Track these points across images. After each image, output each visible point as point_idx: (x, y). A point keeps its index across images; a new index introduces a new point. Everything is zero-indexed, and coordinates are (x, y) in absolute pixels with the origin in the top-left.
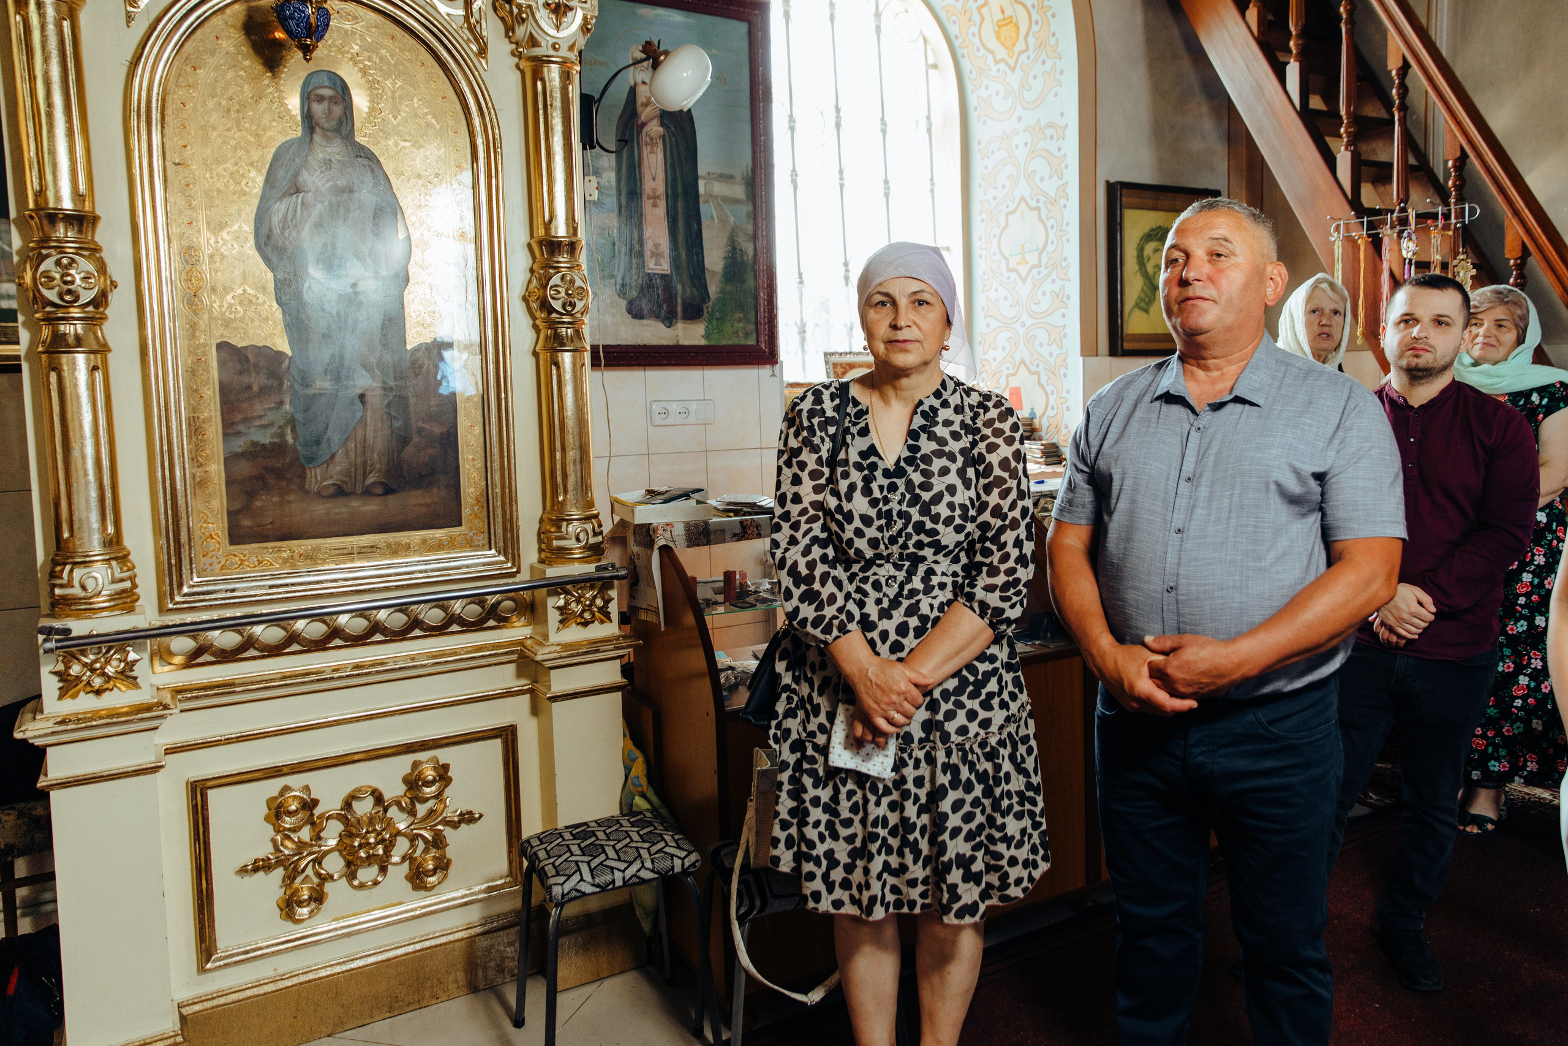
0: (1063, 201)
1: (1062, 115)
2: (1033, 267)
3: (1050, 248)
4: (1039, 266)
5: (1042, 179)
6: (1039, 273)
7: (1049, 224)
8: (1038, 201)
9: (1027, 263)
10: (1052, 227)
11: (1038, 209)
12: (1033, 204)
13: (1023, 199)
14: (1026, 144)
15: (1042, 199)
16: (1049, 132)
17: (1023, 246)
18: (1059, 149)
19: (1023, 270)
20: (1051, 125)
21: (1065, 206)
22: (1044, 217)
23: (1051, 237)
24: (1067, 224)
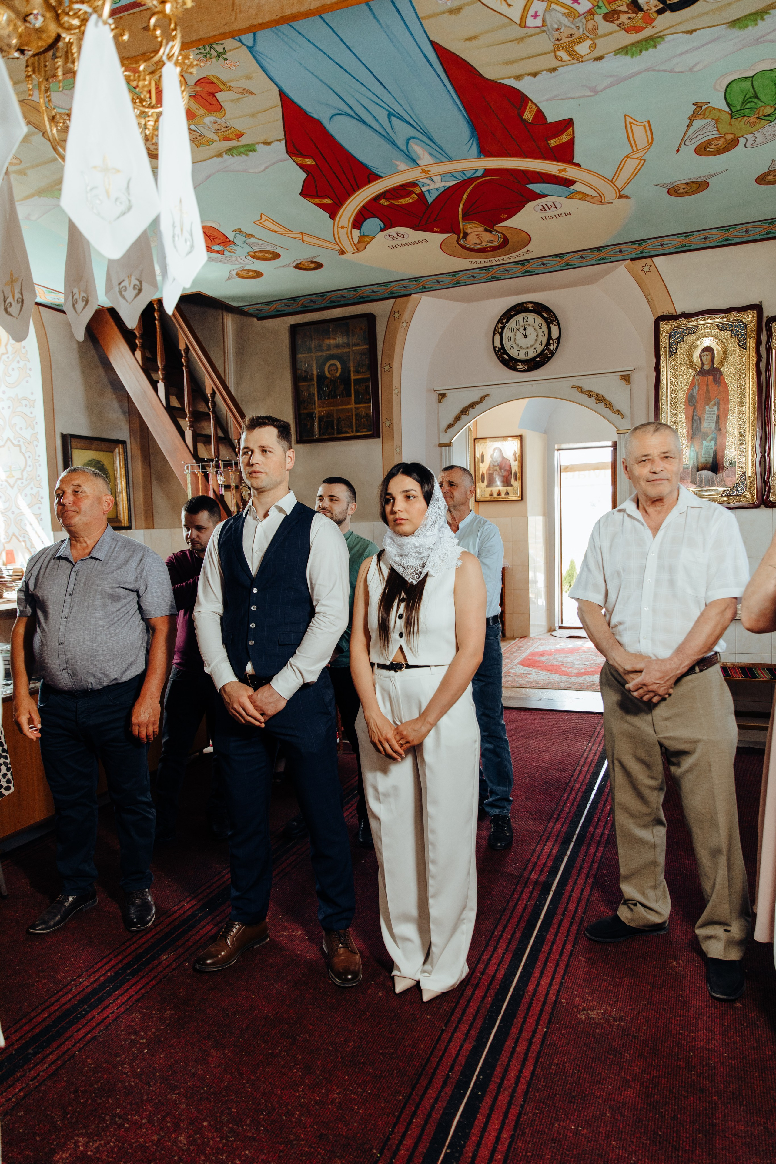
0: (35, 443)
1: (32, 393)
2: (18, 479)
3: (28, 469)
4: (22, 479)
5: (21, 429)
6: (22, 483)
7: (27, 455)
8: (19, 441)
9: (14, 477)
10: (29, 457)
11: (19, 446)
12: (16, 443)
13: (9, 439)
14: (9, 407)
15: (22, 440)
16: (24, 402)
17: (10, 467)
18: (31, 413)
19: (12, 481)
20: (25, 398)
21: (37, 446)
22: (23, 450)
23: (29, 463)
24: (39, 456)
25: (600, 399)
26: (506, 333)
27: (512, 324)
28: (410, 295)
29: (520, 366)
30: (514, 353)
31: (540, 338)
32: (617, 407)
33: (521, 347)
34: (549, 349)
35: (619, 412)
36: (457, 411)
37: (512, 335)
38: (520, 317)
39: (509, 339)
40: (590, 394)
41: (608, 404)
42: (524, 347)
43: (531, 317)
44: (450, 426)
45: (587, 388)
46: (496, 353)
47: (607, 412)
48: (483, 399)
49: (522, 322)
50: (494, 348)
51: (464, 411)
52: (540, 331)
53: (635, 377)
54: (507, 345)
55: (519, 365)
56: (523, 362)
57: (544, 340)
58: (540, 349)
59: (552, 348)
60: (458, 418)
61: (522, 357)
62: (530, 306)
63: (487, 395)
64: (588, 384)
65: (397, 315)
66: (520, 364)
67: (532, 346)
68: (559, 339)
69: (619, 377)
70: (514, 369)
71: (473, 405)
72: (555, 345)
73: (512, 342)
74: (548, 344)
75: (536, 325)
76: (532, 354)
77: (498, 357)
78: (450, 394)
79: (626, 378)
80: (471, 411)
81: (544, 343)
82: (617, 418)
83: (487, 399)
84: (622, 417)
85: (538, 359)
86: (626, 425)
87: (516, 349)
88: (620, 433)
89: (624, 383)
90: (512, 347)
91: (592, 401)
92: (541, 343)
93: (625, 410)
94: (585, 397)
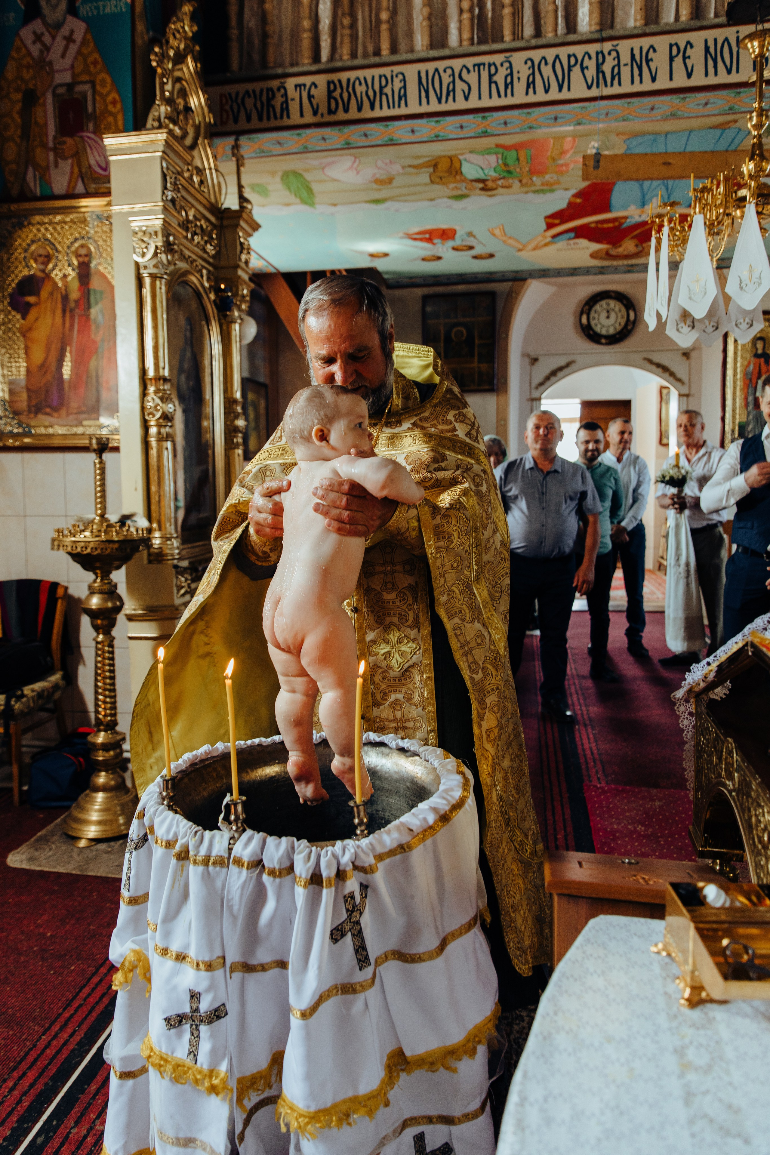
25: (666, 369)
26: (592, 314)
27: (597, 307)
28: (525, 280)
29: (603, 341)
30: (598, 329)
31: (619, 320)
32: (679, 375)
33: (604, 326)
34: (627, 329)
35: (679, 380)
36: (547, 373)
37: (596, 316)
38: (604, 303)
39: (594, 318)
40: (658, 365)
41: (672, 374)
42: (606, 325)
43: (612, 303)
44: (541, 384)
45: (655, 360)
46: (585, 330)
47: (671, 379)
48: (569, 364)
49: (605, 306)
50: (582, 325)
51: (553, 373)
52: (620, 315)
53: (693, 355)
54: (593, 323)
56: (605, 337)
57: (623, 321)
58: (619, 328)
60: (548, 378)
61: (604, 332)
62: (613, 294)
63: (573, 362)
64: (656, 358)
65: (514, 295)
66: (603, 338)
67: (613, 325)
68: (635, 321)
69: (681, 355)
70: (599, 342)
71: (560, 369)
72: (632, 326)
73: (596, 321)
74: (626, 325)
75: (617, 309)
76: (612, 331)
77: (585, 333)
78: (542, 360)
79: (685, 355)
80: (560, 374)
81: (623, 324)
82: (679, 384)
83: (573, 365)
84: (683, 383)
85: (618, 336)
86: (685, 391)
87: (599, 326)
88: (680, 395)
89: (685, 358)
90: (596, 325)
91: (660, 370)
92: (620, 324)
93: (685, 379)
94: (654, 368)
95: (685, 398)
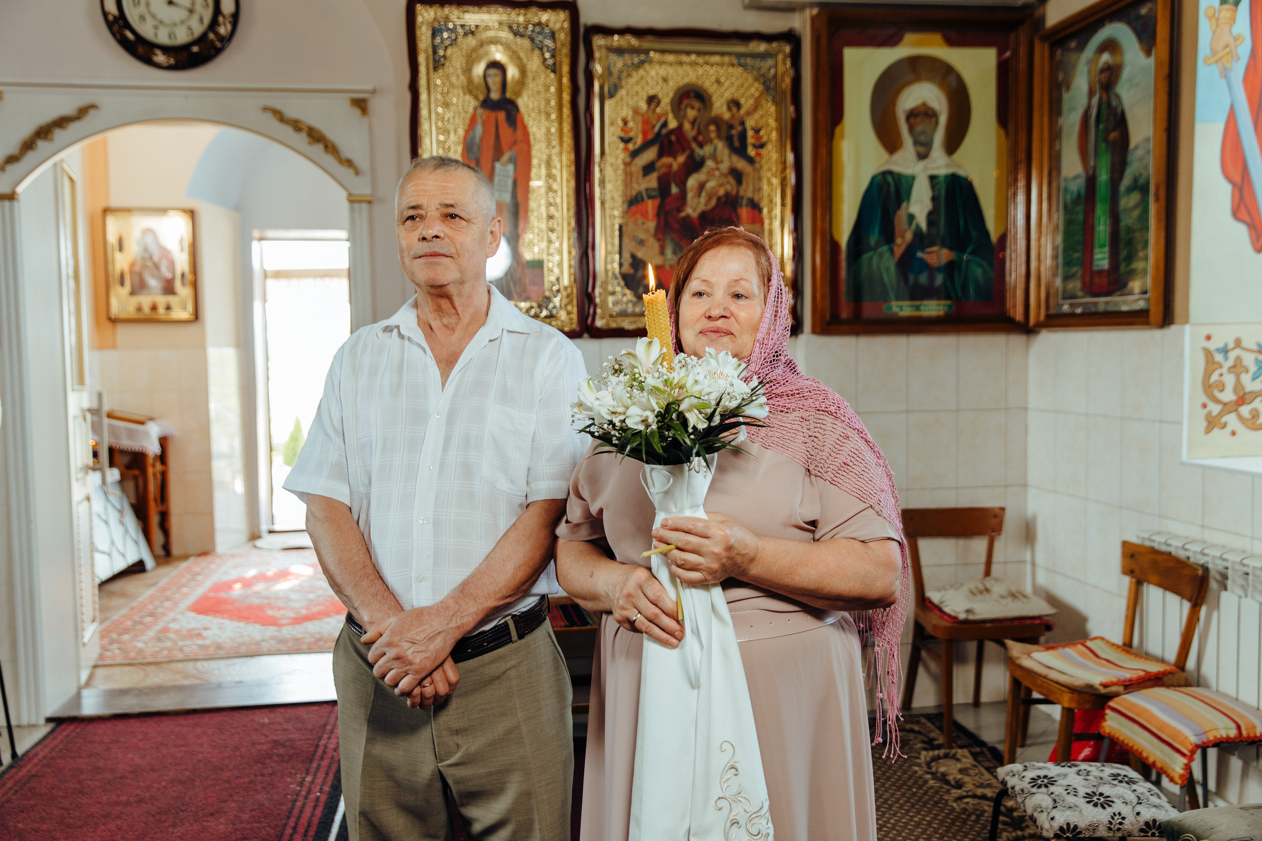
25: (315, 136)
29: (160, 58)
30: (147, 30)
31: (199, 10)
32: (346, 153)
33: (161, 22)
34: (217, 34)
35: (349, 163)
36: (26, 130)
39: (136, 2)
40: (296, 125)
41: (331, 148)
42: (166, 20)
44: (12, 159)
45: (291, 113)
46: (110, 25)
47: (329, 160)
48: (82, 112)
50: (105, 14)
51: (44, 132)
53: (376, 105)
54: (131, 13)
55: (156, 55)
56: (167, 50)
57: (208, 15)
58: (198, 29)
59: (222, 30)
60: (28, 145)
61: (163, 38)
63: (93, 106)
64: (293, 108)
66: (158, 52)
67: (182, 22)
68: (235, 17)
69: (347, 103)
70: (148, 61)
71: (61, 122)
72: (229, 27)
73: (142, 8)
74: (214, 24)
76: (182, 37)
77: (114, 34)
78: (9, 96)
79: (361, 104)
80: (58, 133)
81: (207, 20)
82: (345, 172)
83: (92, 112)
84: (357, 172)
85: (195, 49)
86: (362, 187)
87: (150, 22)
88: (353, 200)
89: (357, 112)
90: (142, 18)
91: (301, 139)
92: (201, 20)
93: (361, 159)
94: (288, 130)
95: (365, 206)
